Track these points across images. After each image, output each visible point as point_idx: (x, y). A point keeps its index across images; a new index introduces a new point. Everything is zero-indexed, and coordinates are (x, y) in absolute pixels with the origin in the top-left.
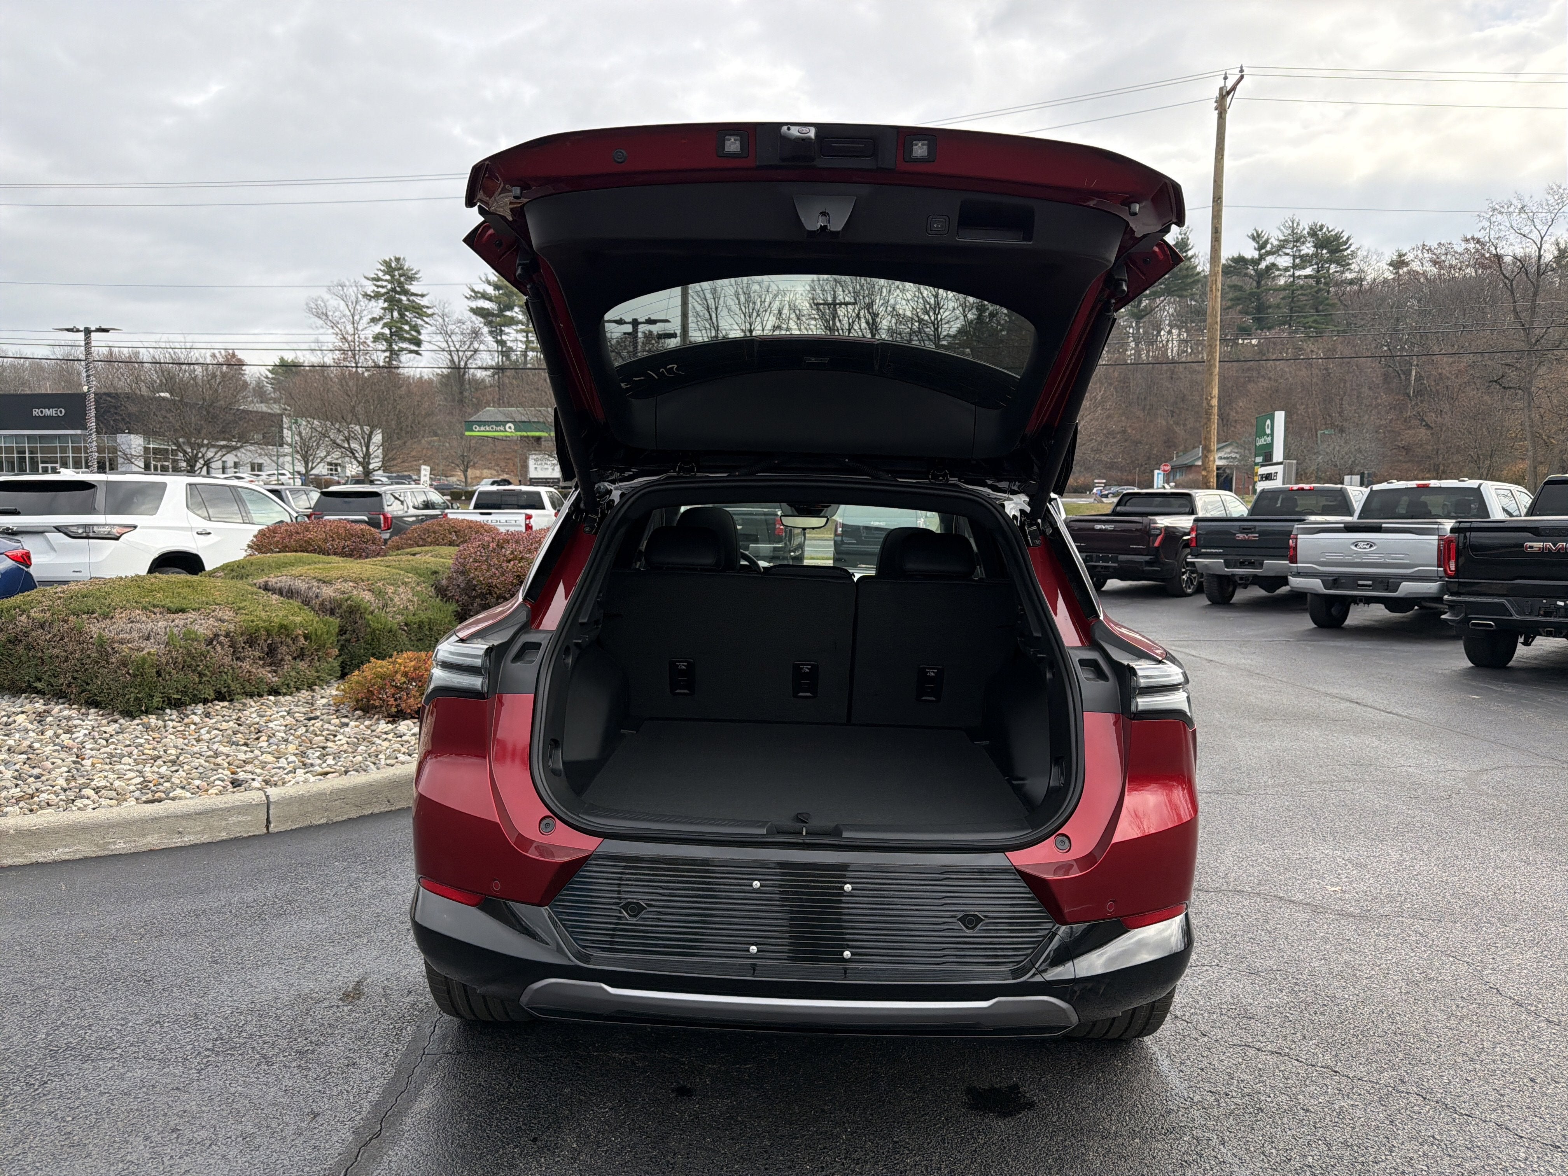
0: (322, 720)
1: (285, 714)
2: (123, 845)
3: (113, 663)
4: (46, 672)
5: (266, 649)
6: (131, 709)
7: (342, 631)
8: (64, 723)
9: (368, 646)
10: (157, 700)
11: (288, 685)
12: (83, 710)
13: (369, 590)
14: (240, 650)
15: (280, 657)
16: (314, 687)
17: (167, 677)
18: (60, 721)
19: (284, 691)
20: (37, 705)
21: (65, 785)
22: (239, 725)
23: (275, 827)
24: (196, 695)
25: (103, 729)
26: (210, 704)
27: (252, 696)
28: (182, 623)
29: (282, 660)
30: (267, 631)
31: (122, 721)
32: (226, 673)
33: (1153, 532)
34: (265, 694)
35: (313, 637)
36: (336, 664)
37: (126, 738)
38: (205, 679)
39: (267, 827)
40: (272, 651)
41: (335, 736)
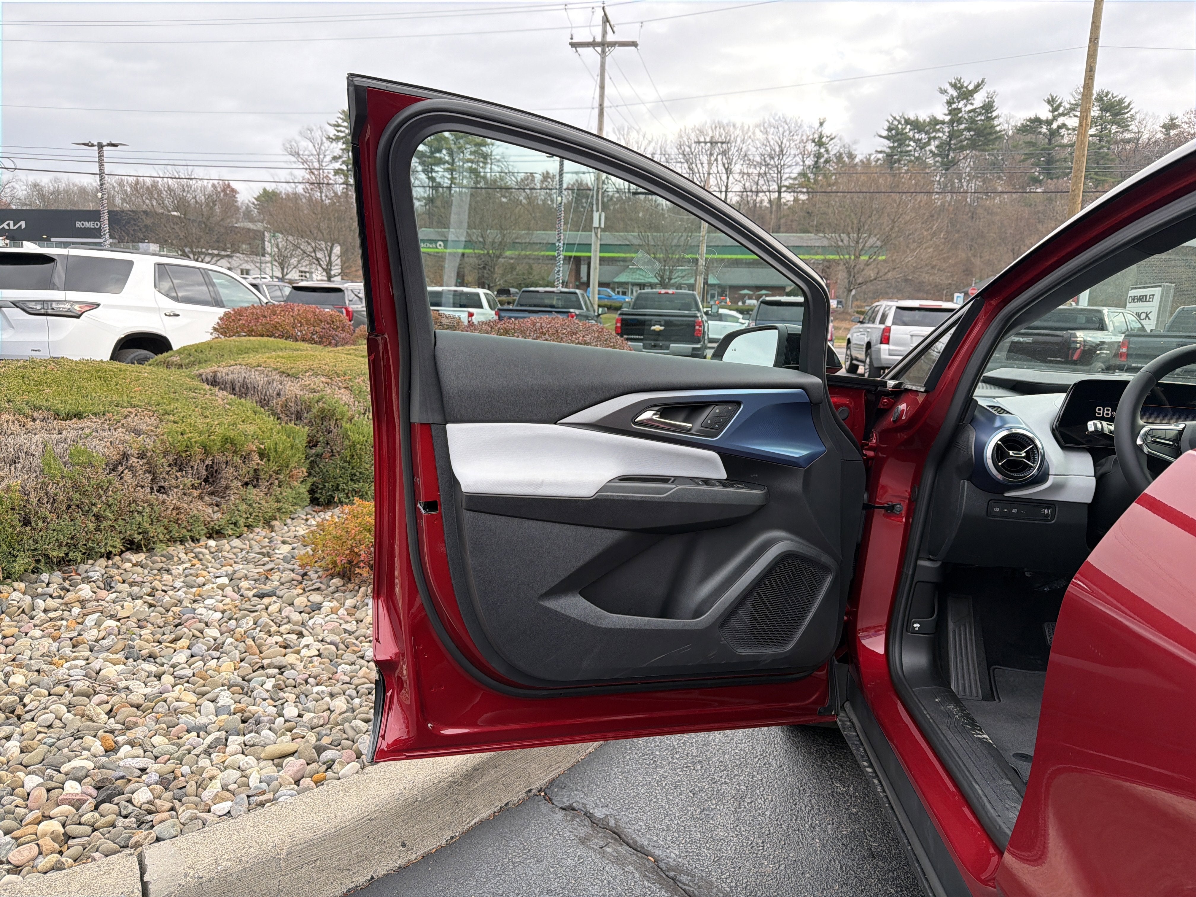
0: (280, 597)
1: (225, 580)
5: (204, 473)
7: (312, 443)
9: (346, 465)
10: (24, 560)
11: (236, 523)
13: (346, 388)
14: (164, 475)
15: (223, 483)
16: (274, 523)
17: (41, 525)
19: (230, 532)
22: (151, 606)
24: (93, 548)
26: (114, 561)
27: (182, 542)
28: (72, 436)
29: (227, 487)
30: (204, 447)
32: (139, 513)
33: (1073, 346)
34: (204, 538)
35: (272, 455)
36: (303, 490)
38: (105, 523)
40: (212, 475)
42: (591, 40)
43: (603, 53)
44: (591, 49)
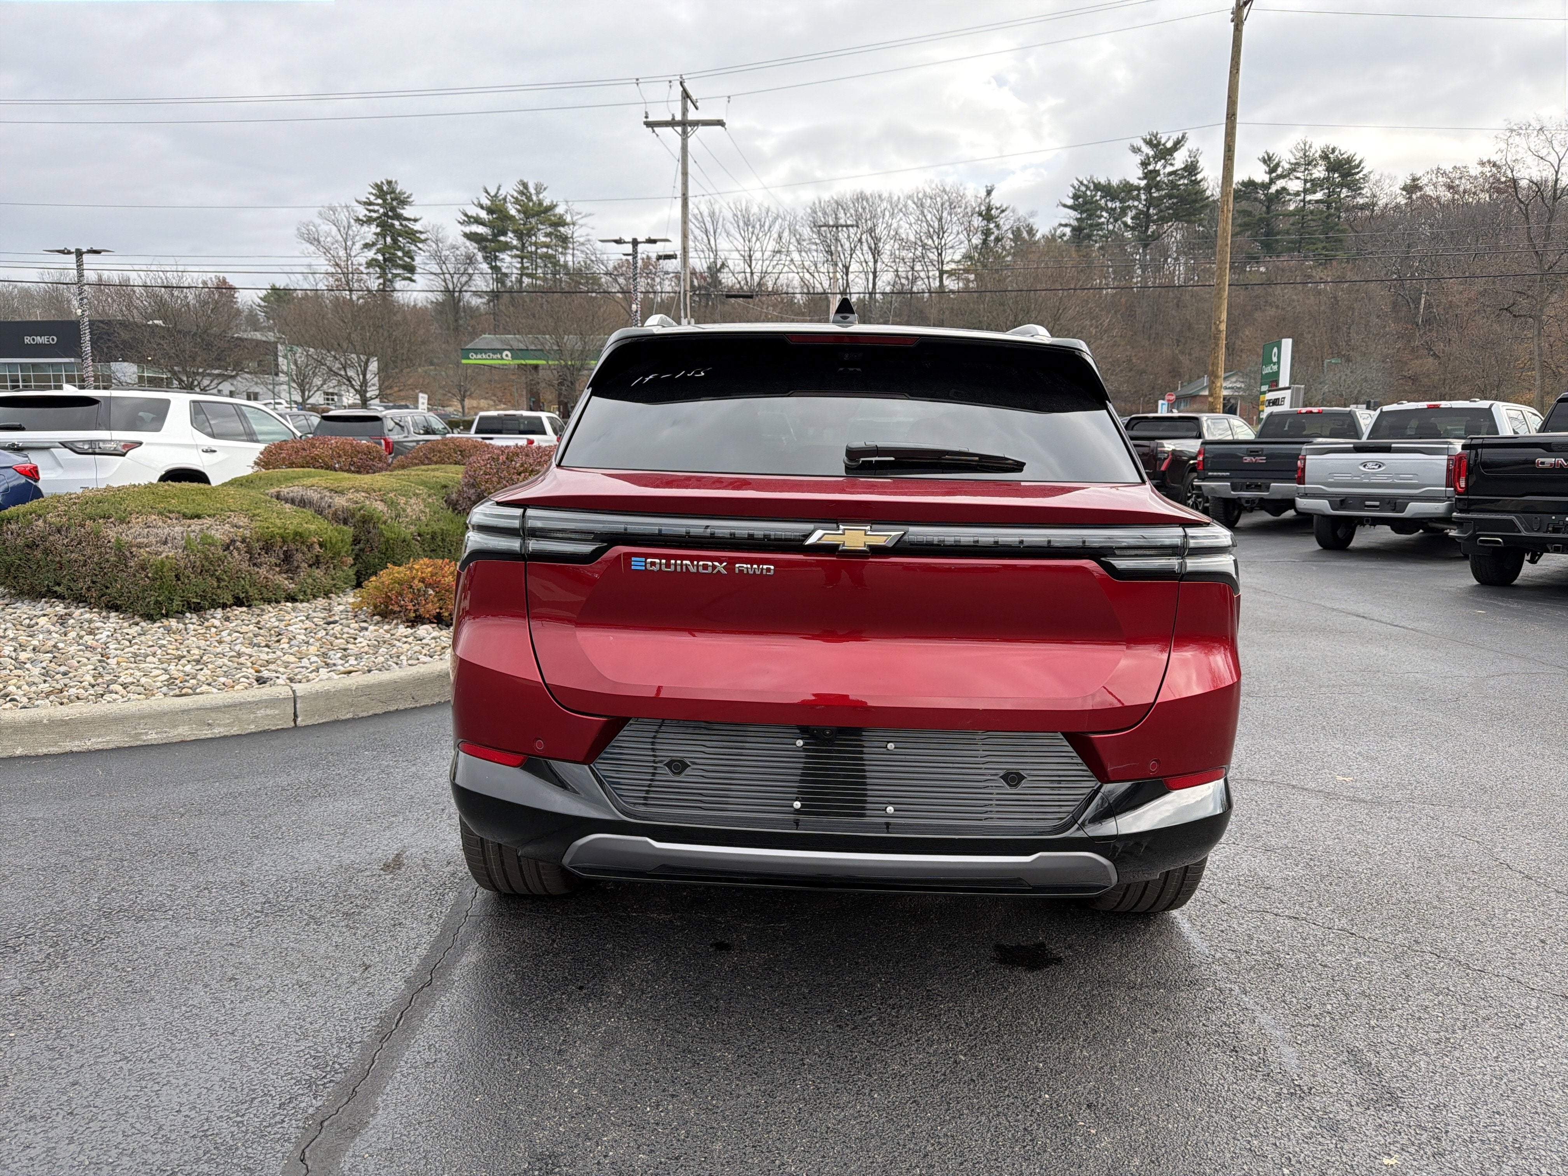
0: (341, 624)
1: (304, 618)
2: (154, 736)
3: (131, 567)
4: (65, 576)
5: (282, 556)
6: (152, 612)
7: (356, 541)
8: (86, 625)
9: (383, 556)
10: (177, 603)
11: (305, 592)
12: (104, 614)
13: (381, 500)
14: (256, 556)
15: (295, 564)
16: (331, 595)
17: (186, 581)
18: (82, 623)
19: (301, 597)
20: (57, 609)
21: (93, 682)
22: (259, 628)
23: (303, 721)
24: (215, 600)
25: (125, 631)
26: (228, 609)
27: (269, 603)
28: (198, 528)
29: (298, 567)
30: (282, 538)
31: (143, 624)
32: (243, 578)
33: (1159, 456)
34: (283, 600)
35: (328, 545)
36: (352, 572)
37: (148, 639)
38: (223, 584)
39: (295, 721)
40: (287, 558)
41: (355, 639)
42: (669, 118)
43: (685, 135)
44: (670, 129)
